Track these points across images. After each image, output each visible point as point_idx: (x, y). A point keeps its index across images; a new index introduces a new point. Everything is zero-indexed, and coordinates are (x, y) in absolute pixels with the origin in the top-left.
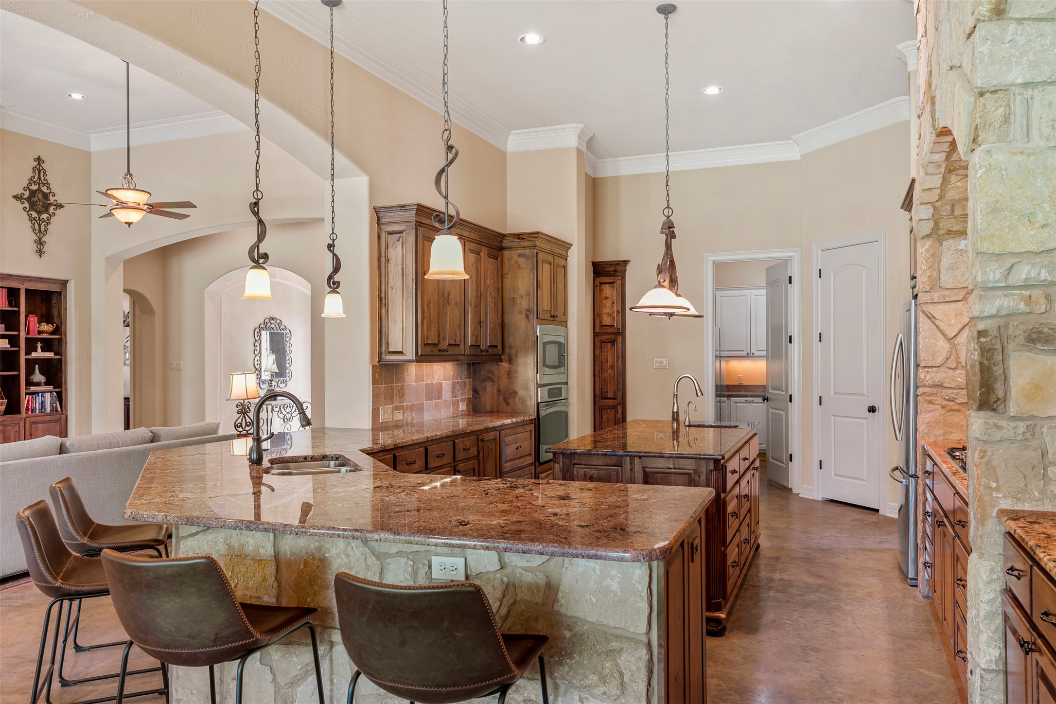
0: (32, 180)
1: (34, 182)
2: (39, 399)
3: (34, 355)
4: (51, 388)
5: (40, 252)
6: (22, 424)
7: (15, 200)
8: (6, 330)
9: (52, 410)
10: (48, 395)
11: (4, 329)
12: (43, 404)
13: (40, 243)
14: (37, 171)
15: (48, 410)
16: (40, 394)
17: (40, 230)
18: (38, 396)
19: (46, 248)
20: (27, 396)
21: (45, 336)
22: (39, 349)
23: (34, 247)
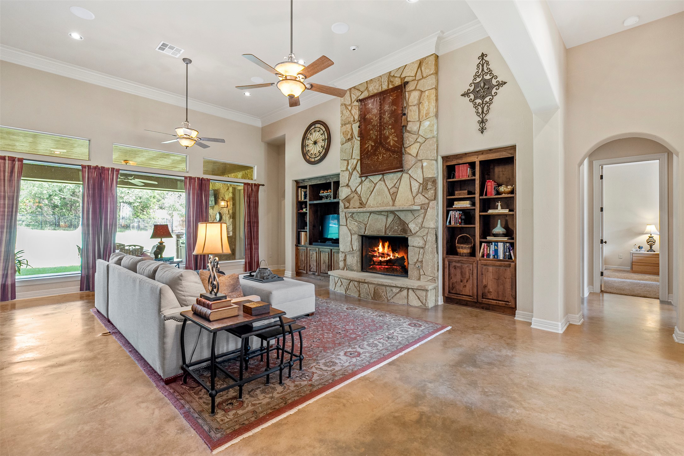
0: (476, 75)
1: (478, 76)
2: (492, 247)
3: (491, 211)
4: (505, 239)
5: (482, 130)
6: (475, 265)
7: (463, 97)
8: (468, 194)
9: (504, 257)
10: (501, 245)
11: (467, 194)
12: (496, 251)
13: (483, 122)
14: (481, 67)
15: (501, 257)
16: (493, 243)
17: (483, 112)
18: (492, 244)
19: (488, 125)
20: (483, 244)
21: (503, 195)
22: (499, 207)
23: (478, 126)
